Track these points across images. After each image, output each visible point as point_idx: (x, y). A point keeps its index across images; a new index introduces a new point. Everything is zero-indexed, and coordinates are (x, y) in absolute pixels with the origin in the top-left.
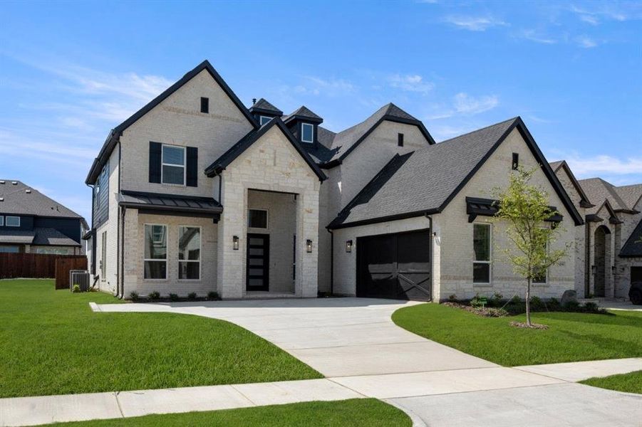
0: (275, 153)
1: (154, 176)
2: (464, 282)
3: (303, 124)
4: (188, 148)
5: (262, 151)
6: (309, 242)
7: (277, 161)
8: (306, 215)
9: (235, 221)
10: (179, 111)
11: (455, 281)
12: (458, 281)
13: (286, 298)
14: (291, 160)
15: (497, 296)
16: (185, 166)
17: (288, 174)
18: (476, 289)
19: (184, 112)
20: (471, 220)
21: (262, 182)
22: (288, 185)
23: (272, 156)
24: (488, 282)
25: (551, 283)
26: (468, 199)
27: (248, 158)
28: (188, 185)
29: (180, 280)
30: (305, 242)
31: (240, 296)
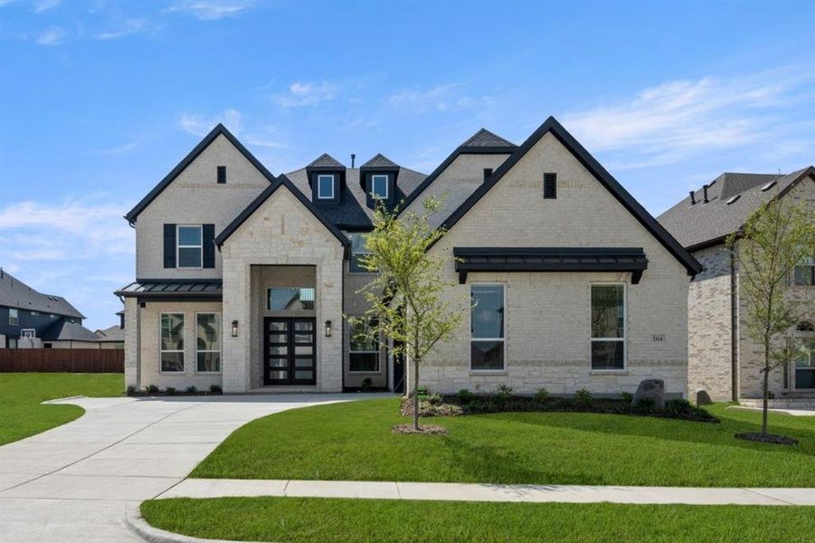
0: (283, 219)
1: (169, 261)
2: (454, 368)
3: (373, 176)
4: (204, 225)
5: (266, 219)
6: (329, 323)
7: (286, 228)
8: (325, 290)
9: (236, 304)
10: (194, 186)
11: (436, 368)
12: (441, 368)
13: (301, 393)
14: (303, 225)
15: (504, 388)
16: (201, 247)
17: (301, 243)
18: (474, 379)
19: (198, 186)
20: (463, 280)
21: (267, 255)
22: (301, 256)
23: (279, 223)
24: (503, 368)
25: (630, 369)
26: (458, 252)
27: (251, 229)
28: (205, 266)
29: (200, 373)
30: (324, 324)
31: (243, 390)
